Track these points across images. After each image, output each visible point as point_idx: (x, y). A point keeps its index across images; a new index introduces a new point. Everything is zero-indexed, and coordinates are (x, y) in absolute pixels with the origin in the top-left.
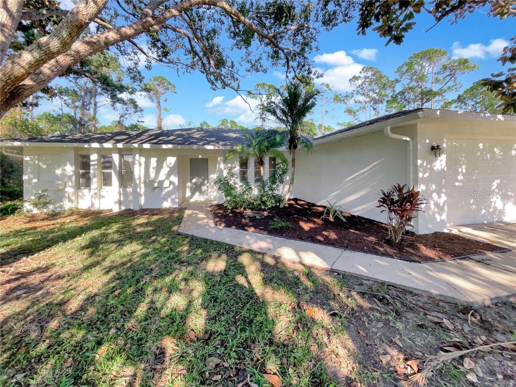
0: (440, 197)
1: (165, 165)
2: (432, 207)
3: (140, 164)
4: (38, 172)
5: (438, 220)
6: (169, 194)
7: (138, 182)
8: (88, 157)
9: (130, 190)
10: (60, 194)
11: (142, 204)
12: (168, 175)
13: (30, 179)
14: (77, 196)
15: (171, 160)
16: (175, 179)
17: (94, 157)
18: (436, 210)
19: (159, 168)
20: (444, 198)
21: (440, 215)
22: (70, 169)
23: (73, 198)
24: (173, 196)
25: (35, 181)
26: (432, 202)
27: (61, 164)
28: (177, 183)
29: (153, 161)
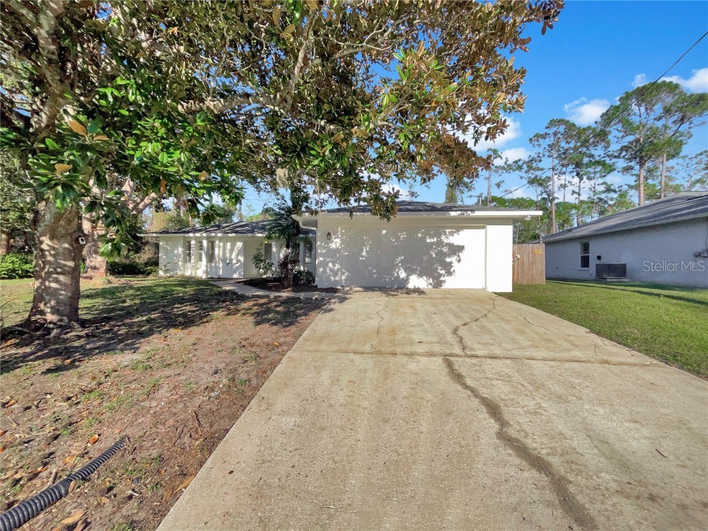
0: (334, 266)
1: (236, 248)
2: (328, 272)
3: (219, 247)
4: (166, 251)
5: (333, 280)
6: (238, 268)
7: (217, 259)
8: (189, 242)
9: (213, 264)
10: (176, 267)
11: (221, 274)
12: (238, 255)
13: (162, 256)
14: (184, 268)
15: (239, 245)
16: (241, 258)
17: (193, 242)
18: (331, 273)
19: (232, 251)
20: (337, 266)
21: (335, 277)
22: (180, 250)
23: (182, 268)
24: (240, 270)
25: (164, 257)
26: (328, 269)
27: (177, 248)
28: (242, 261)
29: (229, 245)
